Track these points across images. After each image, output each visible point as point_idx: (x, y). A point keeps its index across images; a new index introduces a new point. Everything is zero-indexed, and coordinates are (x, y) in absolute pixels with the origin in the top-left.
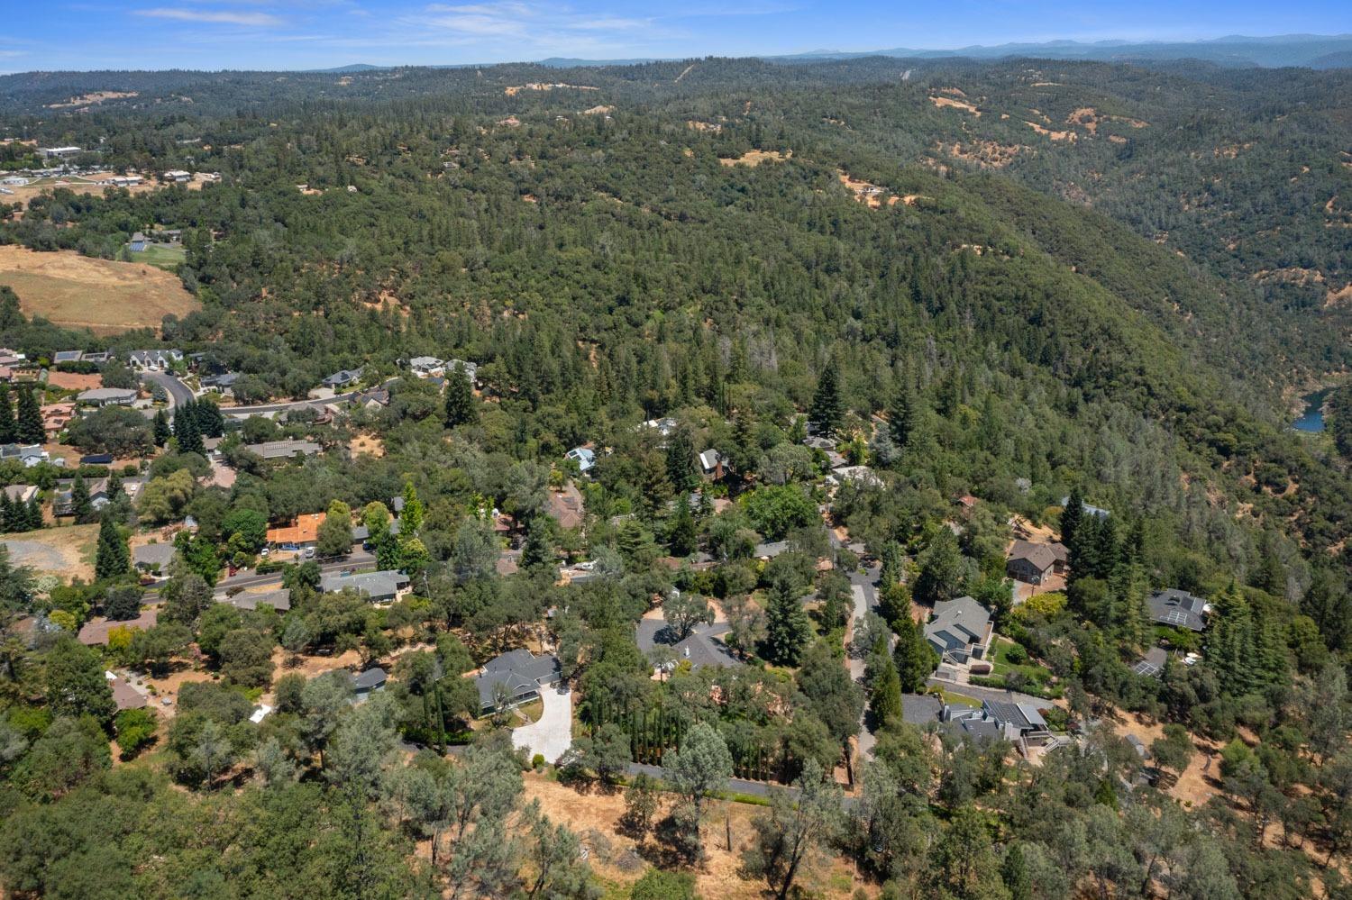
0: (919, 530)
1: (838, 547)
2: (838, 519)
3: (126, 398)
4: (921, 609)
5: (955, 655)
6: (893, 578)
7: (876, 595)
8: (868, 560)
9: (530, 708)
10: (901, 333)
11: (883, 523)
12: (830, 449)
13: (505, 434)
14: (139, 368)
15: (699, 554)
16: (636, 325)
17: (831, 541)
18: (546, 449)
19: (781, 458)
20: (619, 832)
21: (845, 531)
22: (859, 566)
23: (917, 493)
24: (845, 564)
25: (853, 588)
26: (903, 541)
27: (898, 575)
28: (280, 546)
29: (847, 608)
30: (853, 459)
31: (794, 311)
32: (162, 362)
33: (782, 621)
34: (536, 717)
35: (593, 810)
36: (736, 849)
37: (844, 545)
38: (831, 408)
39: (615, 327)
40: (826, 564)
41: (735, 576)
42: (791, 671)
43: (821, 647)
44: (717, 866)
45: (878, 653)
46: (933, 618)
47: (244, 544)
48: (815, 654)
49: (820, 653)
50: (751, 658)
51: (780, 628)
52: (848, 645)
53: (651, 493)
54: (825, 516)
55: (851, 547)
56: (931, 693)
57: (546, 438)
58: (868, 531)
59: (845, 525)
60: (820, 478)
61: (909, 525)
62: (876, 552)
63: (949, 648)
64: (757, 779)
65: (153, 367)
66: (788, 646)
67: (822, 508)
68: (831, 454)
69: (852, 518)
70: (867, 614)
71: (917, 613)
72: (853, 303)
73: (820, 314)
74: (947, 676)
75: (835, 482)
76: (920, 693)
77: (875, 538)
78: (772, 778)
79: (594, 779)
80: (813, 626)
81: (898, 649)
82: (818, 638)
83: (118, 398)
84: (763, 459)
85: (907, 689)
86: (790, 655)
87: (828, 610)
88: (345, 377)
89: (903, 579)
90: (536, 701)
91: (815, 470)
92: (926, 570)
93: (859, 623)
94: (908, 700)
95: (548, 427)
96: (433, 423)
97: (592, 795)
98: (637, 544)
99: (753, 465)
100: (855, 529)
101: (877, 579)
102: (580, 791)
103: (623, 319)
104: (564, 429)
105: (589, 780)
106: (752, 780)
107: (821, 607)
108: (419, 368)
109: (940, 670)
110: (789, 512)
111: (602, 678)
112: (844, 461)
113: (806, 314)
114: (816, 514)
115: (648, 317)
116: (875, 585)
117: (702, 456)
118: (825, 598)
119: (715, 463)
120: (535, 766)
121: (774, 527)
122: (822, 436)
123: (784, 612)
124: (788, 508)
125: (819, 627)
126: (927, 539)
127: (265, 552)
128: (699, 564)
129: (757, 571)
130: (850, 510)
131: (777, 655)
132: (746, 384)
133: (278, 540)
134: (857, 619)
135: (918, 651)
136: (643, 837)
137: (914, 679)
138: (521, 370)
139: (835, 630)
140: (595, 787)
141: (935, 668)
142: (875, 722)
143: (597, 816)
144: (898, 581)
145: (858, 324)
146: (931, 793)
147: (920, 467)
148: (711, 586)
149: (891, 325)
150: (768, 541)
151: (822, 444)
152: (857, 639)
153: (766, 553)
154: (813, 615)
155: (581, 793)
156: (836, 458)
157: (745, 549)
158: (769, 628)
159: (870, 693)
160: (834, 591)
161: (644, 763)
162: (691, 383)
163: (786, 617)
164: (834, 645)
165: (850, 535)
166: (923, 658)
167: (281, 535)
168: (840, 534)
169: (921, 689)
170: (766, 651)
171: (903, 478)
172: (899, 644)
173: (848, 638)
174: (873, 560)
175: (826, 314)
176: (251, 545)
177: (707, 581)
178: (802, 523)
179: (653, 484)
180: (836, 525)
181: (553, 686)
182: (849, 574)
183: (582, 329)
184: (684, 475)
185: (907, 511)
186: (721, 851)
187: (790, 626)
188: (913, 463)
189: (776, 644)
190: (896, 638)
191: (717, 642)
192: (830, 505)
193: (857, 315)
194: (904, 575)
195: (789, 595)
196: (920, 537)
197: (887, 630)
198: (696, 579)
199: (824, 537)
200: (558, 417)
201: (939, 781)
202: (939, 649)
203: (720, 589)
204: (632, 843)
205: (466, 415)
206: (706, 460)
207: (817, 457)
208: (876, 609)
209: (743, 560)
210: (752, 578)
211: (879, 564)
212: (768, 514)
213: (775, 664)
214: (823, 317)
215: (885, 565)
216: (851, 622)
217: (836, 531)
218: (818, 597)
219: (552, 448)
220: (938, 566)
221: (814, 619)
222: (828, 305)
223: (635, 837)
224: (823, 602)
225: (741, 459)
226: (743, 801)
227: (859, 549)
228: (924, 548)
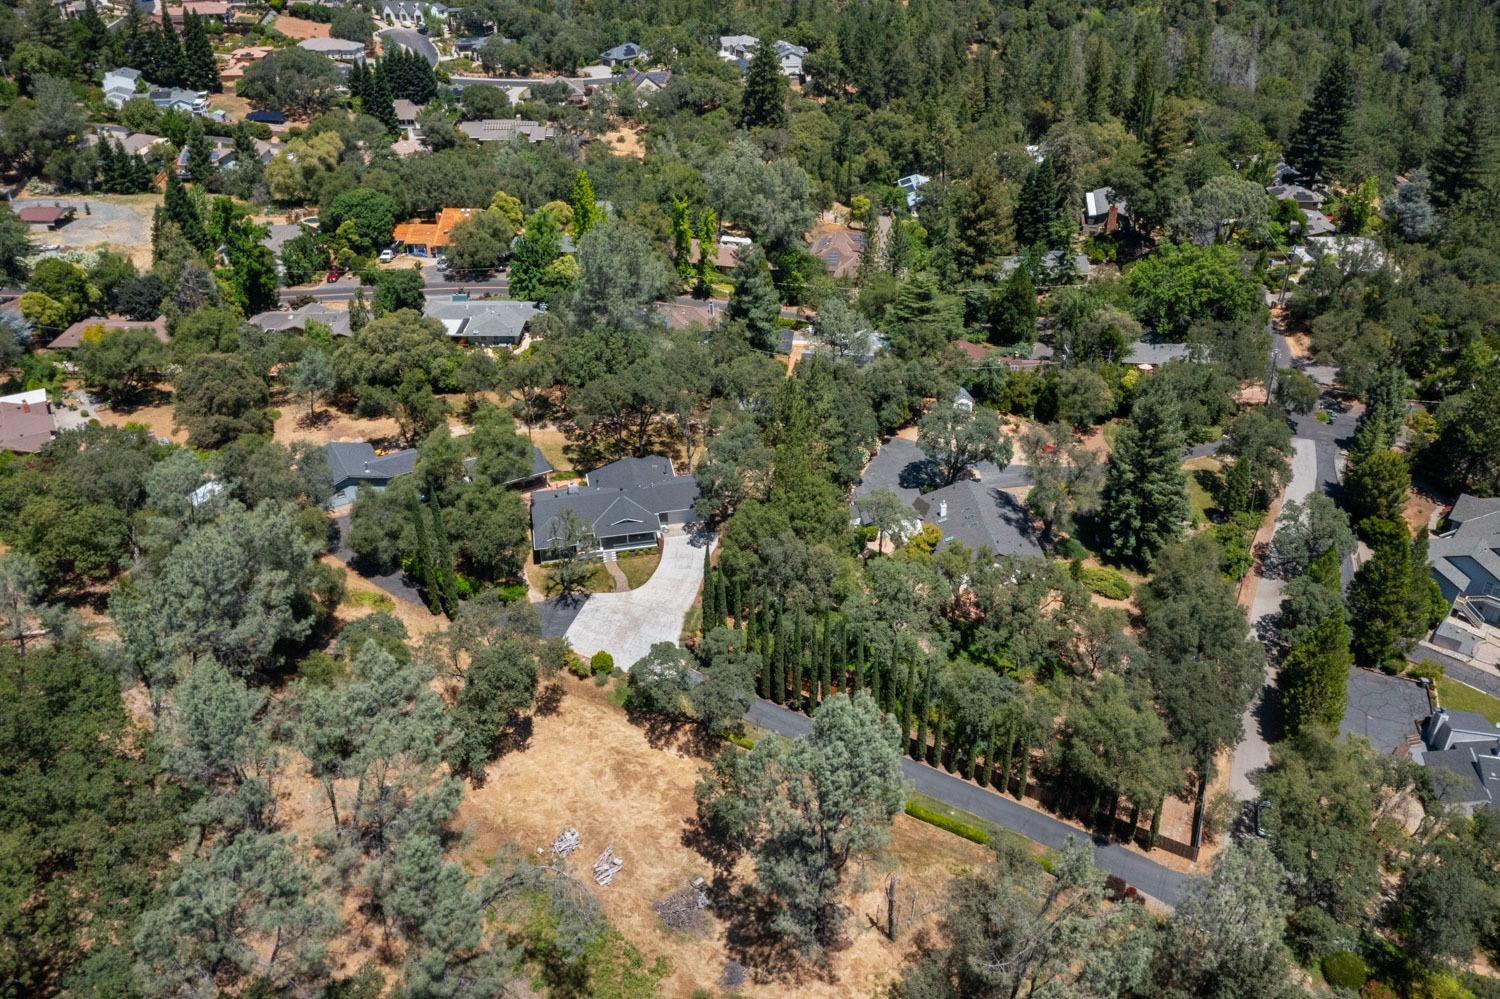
0: (1450, 359)
1: (1286, 366)
2: (1298, 320)
3: (351, 53)
4: (1423, 502)
5: (1480, 607)
6: (1382, 437)
7: (1340, 464)
8: (1336, 399)
9: (637, 561)
10: (1470, 75)
11: (1382, 337)
12: (1313, 206)
13: (817, 145)
14: (390, 23)
15: (1037, 346)
16: (1059, 26)
17: (1274, 352)
18: (872, 172)
19: (1213, 199)
20: (689, 840)
21: (1307, 341)
22: (1318, 405)
23: (1464, 287)
24: (1290, 399)
25: (1297, 443)
26: (1414, 374)
27: (1391, 433)
28: (410, 249)
29: (1276, 479)
30: (1350, 223)
31: (1305, 26)
32: (419, 18)
33: (1132, 485)
34: (636, 580)
35: (662, 783)
36: (905, 939)
37: (1297, 364)
38: (1329, 134)
39: (1029, 27)
40: (1254, 393)
41: (1075, 390)
42: (1133, 579)
43: (1200, 547)
44: (856, 966)
45: (1317, 580)
46: (1447, 525)
47: (355, 238)
48: (1185, 559)
49: (1194, 560)
50: (1063, 542)
51: (1127, 497)
52: (1261, 547)
53: (971, 233)
54: (1275, 312)
55: (1310, 371)
56: (1412, 675)
57: (873, 156)
58: (1349, 344)
59: (1308, 331)
60: (1283, 250)
61: (1434, 344)
62: (1357, 384)
63: (1470, 591)
64: (999, 787)
65: (408, 23)
66: (1137, 532)
67: (1270, 298)
68: (1310, 213)
69: (1326, 319)
70: (1312, 498)
71: (1418, 512)
72: (1401, 22)
73: (1346, 35)
74: (1455, 645)
75: (1307, 258)
76: (1390, 672)
77: (1360, 361)
78: (1030, 791)
79: (688, 719)
80: (1198, 499)
81: (1362, 576)
82: (1206, 526)
83: (339, 52)
84: (1184, 201)
85: (1364, 660)
86: (1137, 550)
87: (1236, 474)
88: (629, 51)
89: (1400, 443)
90: (648, 552)
91: (1277, 234)
92: (1450, 432)
93: (1293, 511)
94: (1359, 683)
95: (880, 141)
96: (720, 118)
97: (672, 752)
98: (923, 311)
99: (1164, 210)
100: (1324, 340)
101: (1347, 432)
102: (655, 738)
103: (1043, 16)
104: (901, 145)
105: (676, 719)
106: (990, 789)
107: (1225, 467)
108: (733, 50)
109: (1441, 631)
110: (1205, 295)
111: (752, 534)
112: (1332, 227)
113: (1322, 33)
114: (1256, 305)
115: (1080, 17)
116: (1341, 443)
117: (1090, 197)
118: (1235, 453)
119: (1106, 207)
120: (594, 672)
121: (1172, 314)
122: (1301, 183)
123: (1142, 469)
124: (1206, 286)
125: (1212, 504)
126: (1463, 377)
127: (387, 254)
128: (1028, 361)
129: (1122, 387)
130: (1323, 305)
131: (1111, 545)
132: (1195, 102)
133: (409, 240)
134: (1290, 503)
135: (1405, 592)
136: (733, 863)
137: (1384, 643)
138: (862, 58)
139: (1240, 515)
140: (683, 736)
141: (1434, 624)
142: (1278, 720)
143: (664, 796)
144: (1389, 444)
145: (1404, 54)
146: (1372, 907)
147: (1479, 245)
148: (1033, 400)
149: (1457, 59)
150: (1155, 339)
151: (1299, 196)
152: (1278, 542)
153: (1146, 358)
154: (1205, 479)
155: (653, 743)
156: (1318, 221)
157: (1108, 345)
158: (1106, 494)
159: (1284, 653)
160: (1256, 442)
161: (792, 708)
162: (1105, 92)
163: (1142, 478)
164: (1231, 546)
165: (1314, 350)
166: (1411, 607)
167: (414, 234)
168: (1295, 347)
169: (1395, 663)
170: (1094, 532)
171: (1440, 261)
172: (1367, 567)
173: (1265, 535)
174: (1348, 397)
175: (1354, 35)
176: (367, 242)
177: (1027, 391)
178: (1223, 314)
179: (980, 218)
180: (1291, 330)
181: (688, 528)
182: (1294, 417)
183: (982, 26)
184: (1048, 218)
185: (1437, 319)
186: (874, 934)
187: (1146, 495)
188: (1465, 236)
189: (1113, 525)
190: (1364, 553)
191: (1006, 500)
192: (1288, 295)
193: (1404, 41)
194: (1405, 435)
195: (1155, 438)
196: (1451, 370)
197: (1346, 533)
198: (1010, 384)
199: (1263, 345)
200: (897, 127)
201: (1394, 880)
202: (1451, 589)
203: (1045, 407)
204: (707, 872)
205: (769, 113)
206: (1094, 203)
207: (1284, 212)
208: (1333, 490)
209: (1100, 364)
210: (1108, 397)
211: (1357, 408)
212: (1164, 292)
213: (1106, 561)
214: (1349, 39)
215: (1370, 412)
216: (1278, 507)
217: (1290, 341)
218: (1222, 451)
219: (879, 171)
220: (1478, 426)
221: (1206, 488)
222: (1360, 22)
223: (714, 858)
224: (1229, 460)
225: (1146, 201)
226: (955, 830)
227: (1325, 376)
228: (1455, 391)
